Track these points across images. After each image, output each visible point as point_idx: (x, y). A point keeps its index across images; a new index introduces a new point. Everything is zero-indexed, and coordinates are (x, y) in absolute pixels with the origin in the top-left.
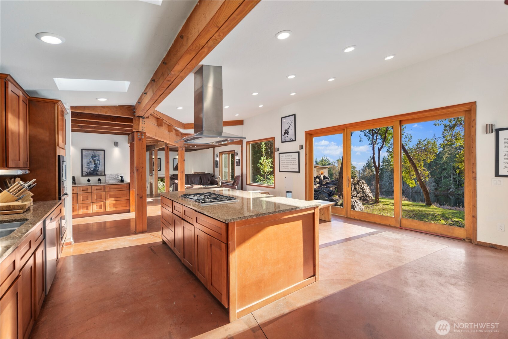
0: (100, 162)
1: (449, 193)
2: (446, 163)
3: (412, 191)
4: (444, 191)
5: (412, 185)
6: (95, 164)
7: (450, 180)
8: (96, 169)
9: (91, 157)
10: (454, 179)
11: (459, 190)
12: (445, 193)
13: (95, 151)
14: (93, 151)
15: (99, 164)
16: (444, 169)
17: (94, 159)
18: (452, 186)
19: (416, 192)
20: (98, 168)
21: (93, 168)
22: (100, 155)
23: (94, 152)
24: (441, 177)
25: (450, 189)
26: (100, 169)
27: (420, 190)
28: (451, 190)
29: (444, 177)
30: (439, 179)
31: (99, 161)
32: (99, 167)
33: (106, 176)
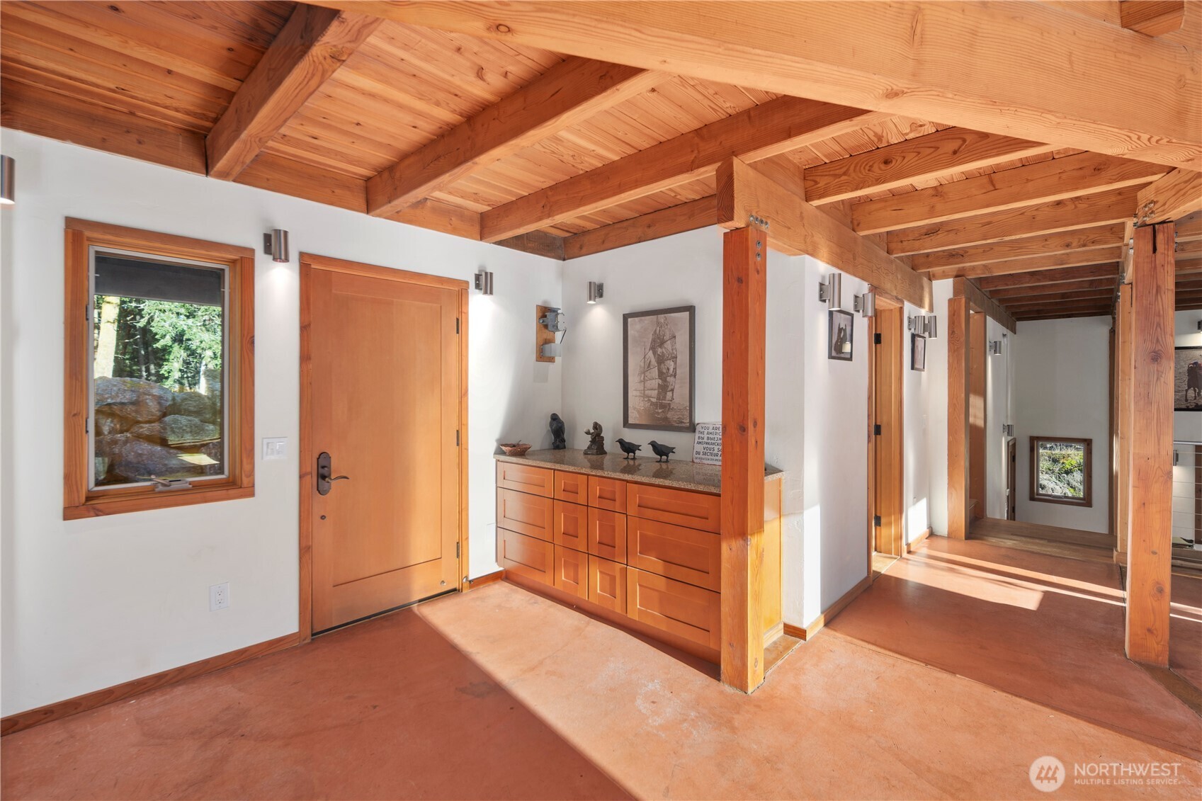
0: (675, 364)
6: (661, 374)
8: (664, 398)
9: (648, 345)
13: (661, 318)
14: (653, 318)
15: (675, 377)
17: (659, 351)
20: (669, 394)
21: (656, 391)
22: (676, 334)
23: (658, 323)
26: (677, 400)
31: (675, 358)
32: (672, 390)
33: (697, 435)
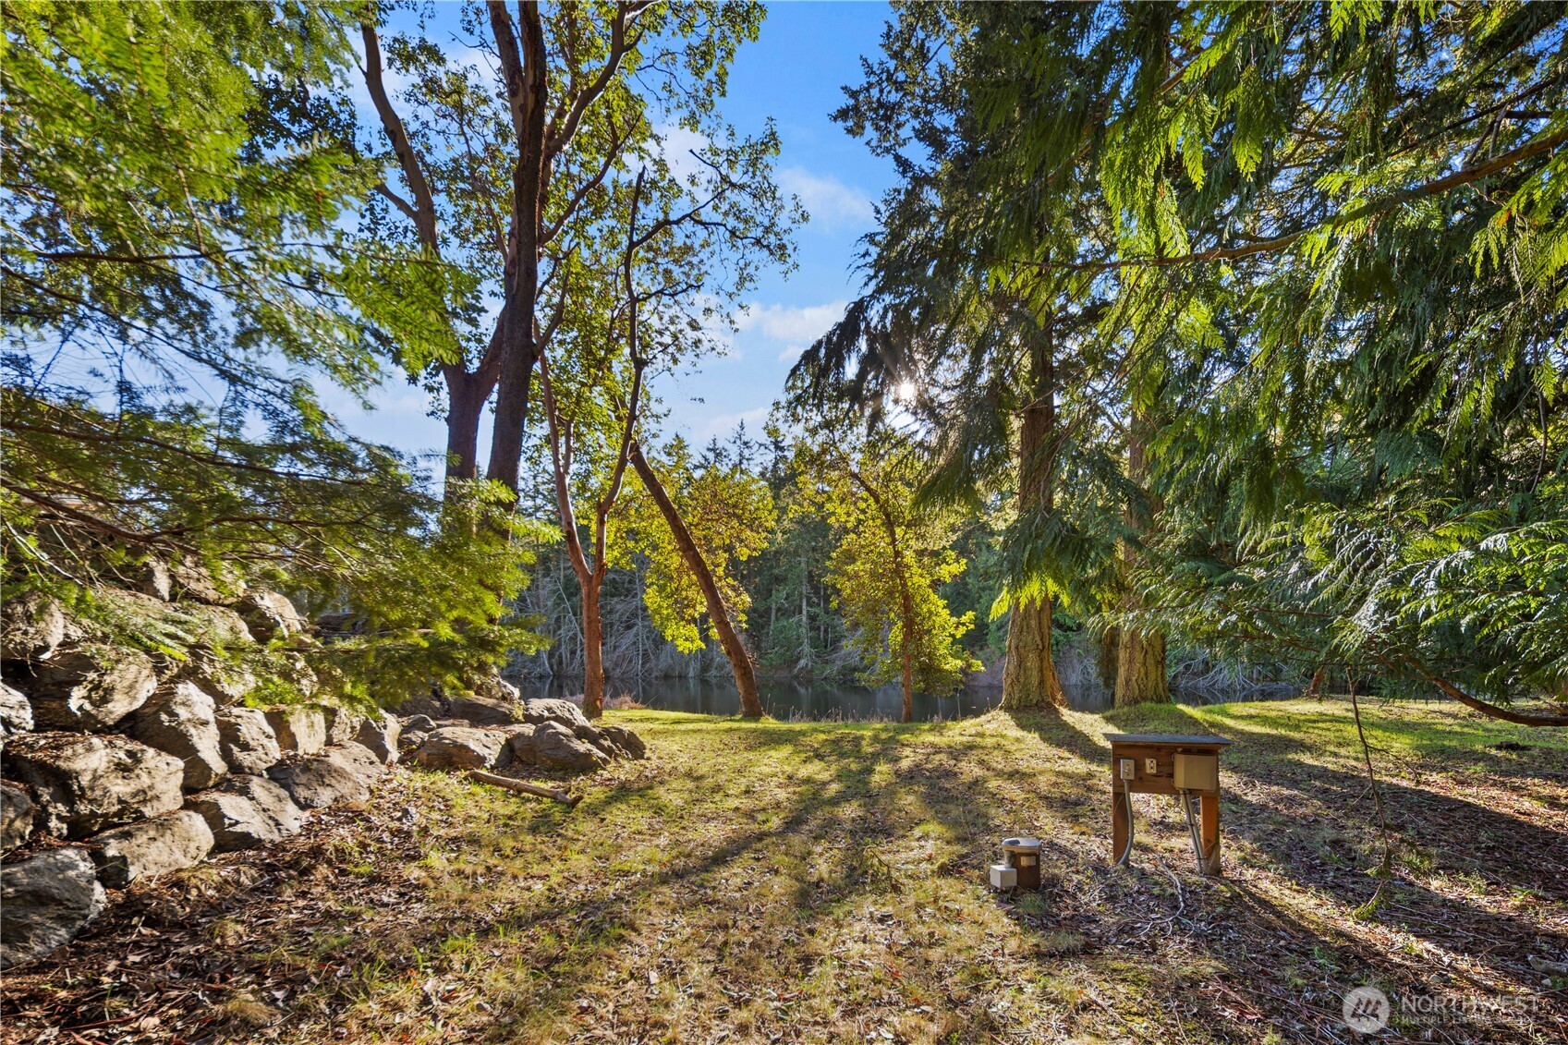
1: (796, 677)
2: (787, 552)
3: (650, 671)
4: (777, 668)
5: (688, 644)
7: (799, 625)
10: (812, 618)
11: (827, 662)
12: (782, 674)
16: (779, 580)
18: (806, 648)
19: (666, 677)
24: (768, 610)
25: (799, 659)
27: (687, 665)
28: (802, 662)
29: (778, 610)
30: (761, 616)
